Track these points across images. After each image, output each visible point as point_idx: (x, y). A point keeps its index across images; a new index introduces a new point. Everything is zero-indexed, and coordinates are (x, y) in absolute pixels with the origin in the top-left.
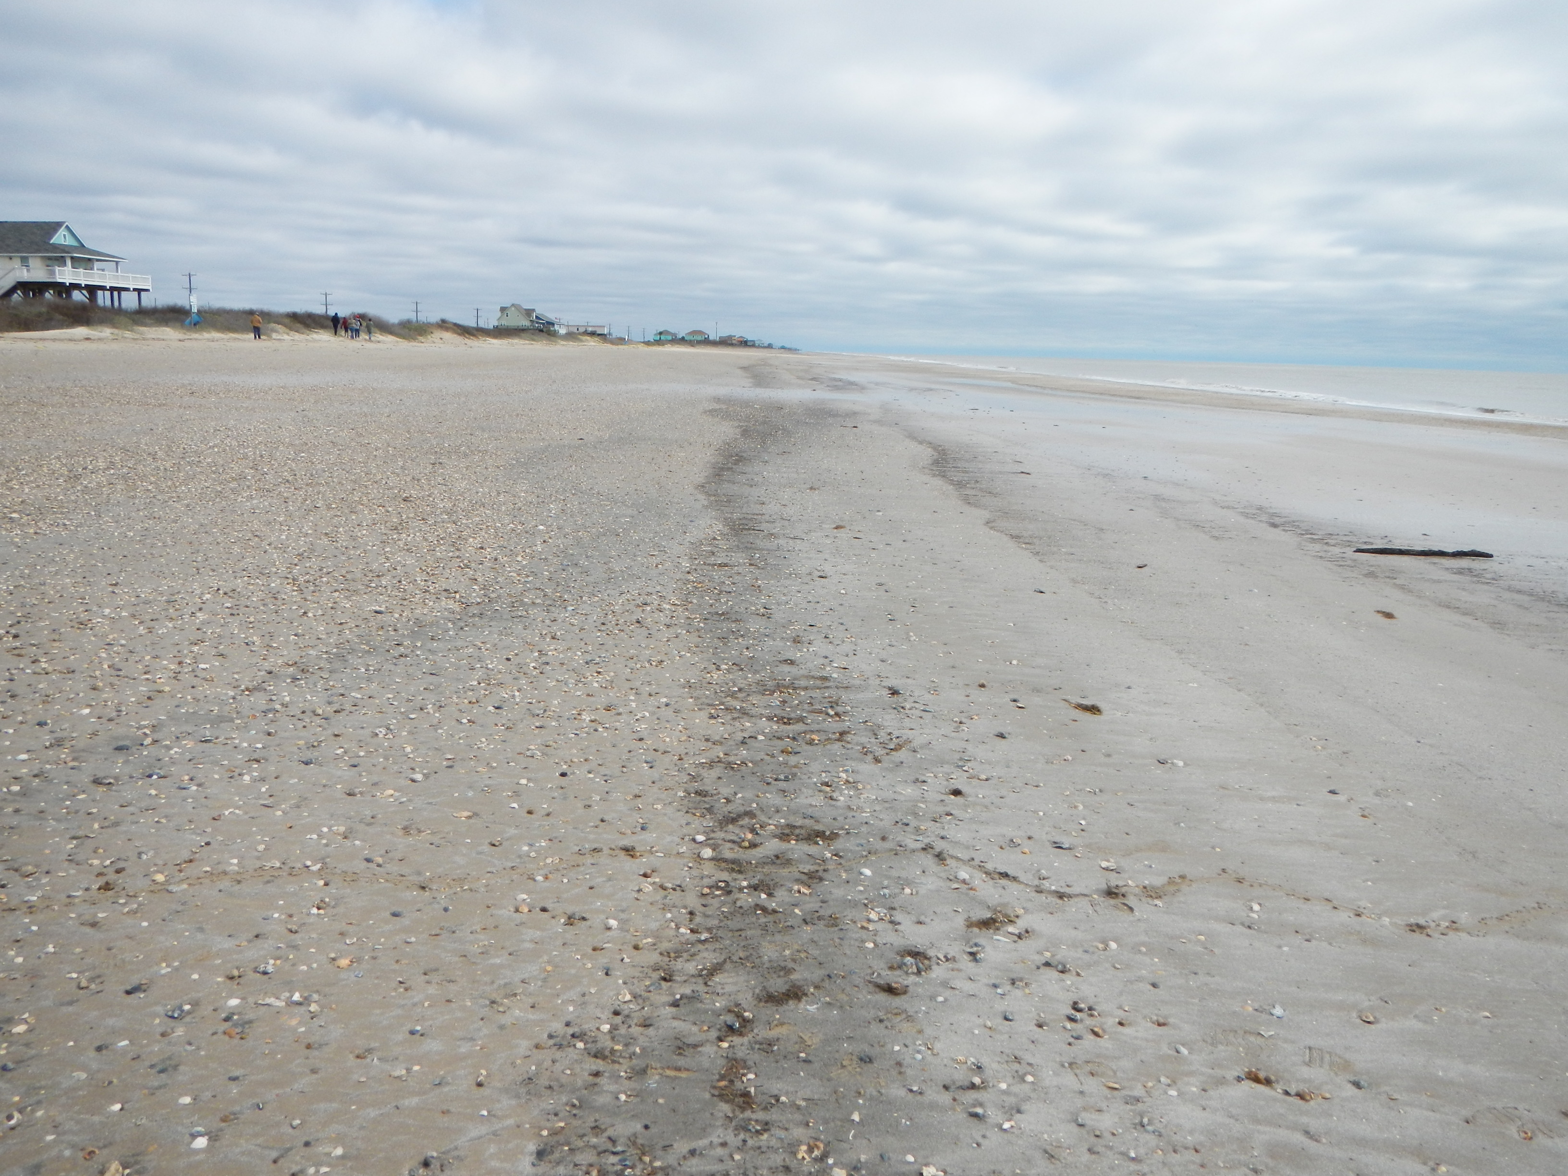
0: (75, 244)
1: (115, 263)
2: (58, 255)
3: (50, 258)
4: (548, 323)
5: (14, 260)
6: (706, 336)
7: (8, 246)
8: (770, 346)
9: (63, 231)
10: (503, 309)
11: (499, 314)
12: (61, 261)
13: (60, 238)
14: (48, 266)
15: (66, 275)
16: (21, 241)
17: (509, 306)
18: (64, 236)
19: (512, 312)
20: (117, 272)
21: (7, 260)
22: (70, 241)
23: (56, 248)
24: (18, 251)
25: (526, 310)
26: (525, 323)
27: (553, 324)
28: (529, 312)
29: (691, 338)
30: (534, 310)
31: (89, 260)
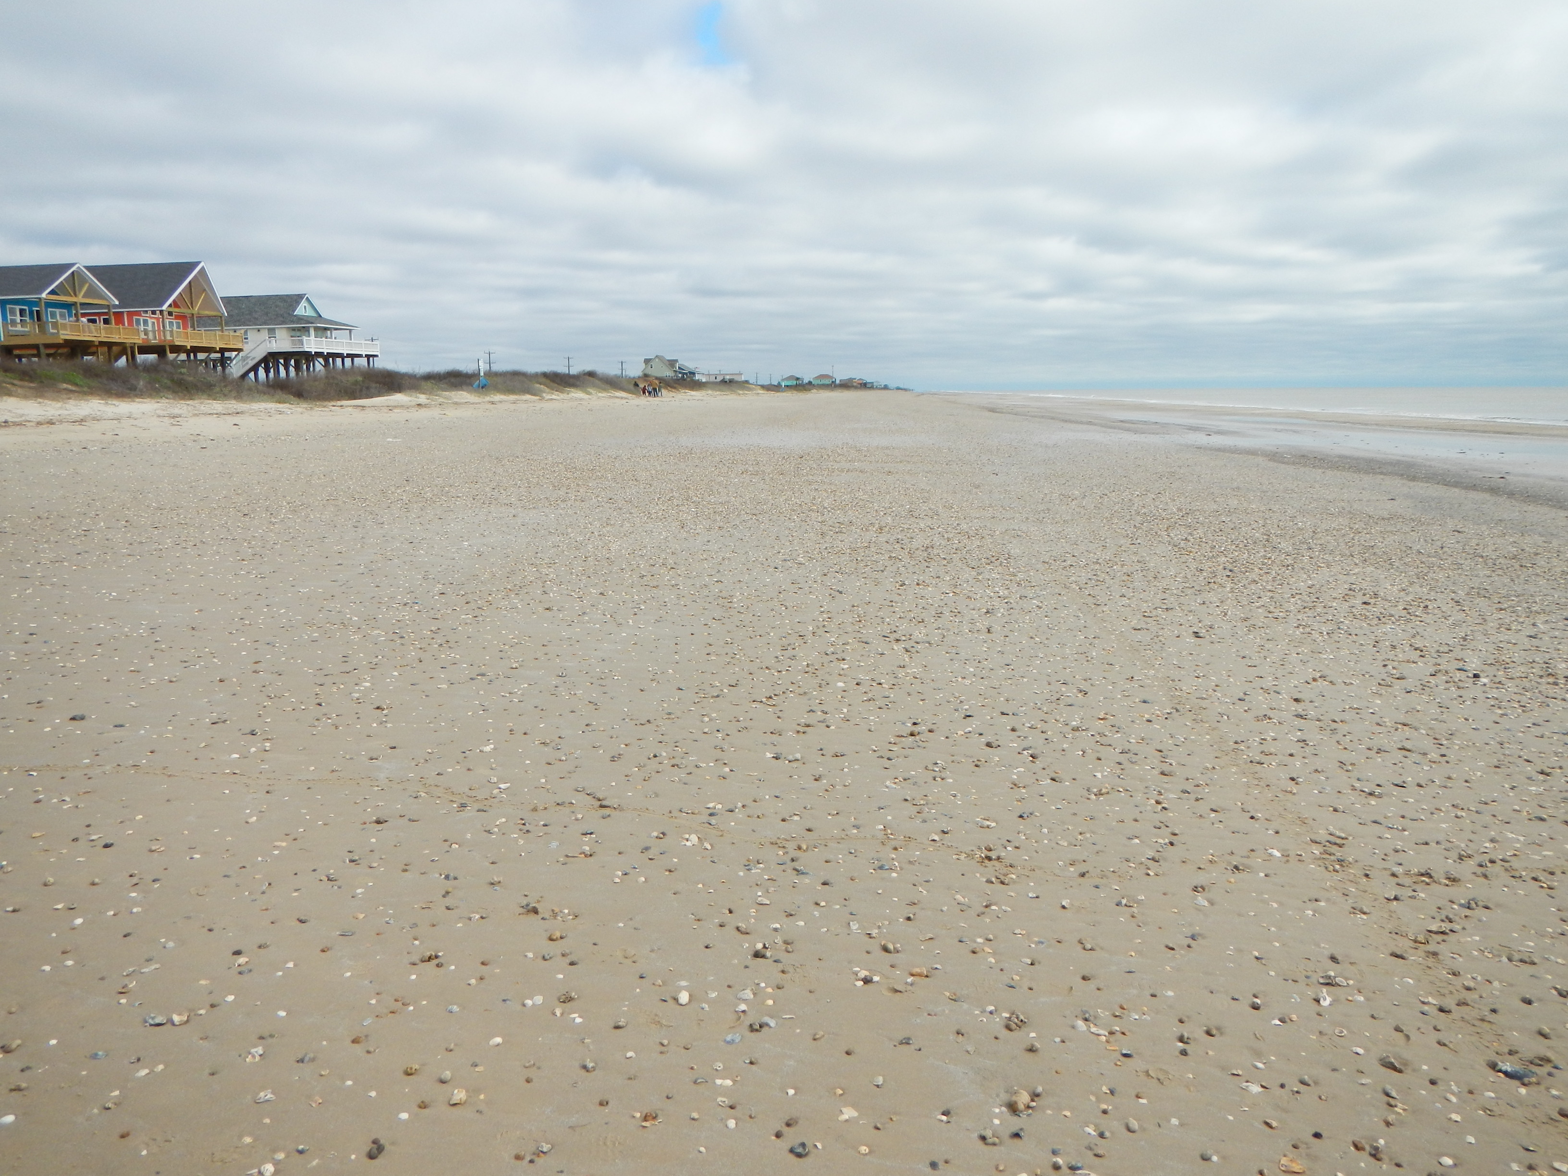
0: (313, 314)
1: (348, 331)
2: (301, 327)
3: (294, 329)
4: (690, 373)
5: (262, 331)
7: (256, 319)
9: (304, 303)
10: (647, 361)
11: (644, 365)
12: (306, 330)
13: (302, 310)
14: (292, 337)
15: (312, 344)
16: (267, 314)
17: (653, 358)
18: (305, 307)
19: (656, 363)
20: (351, 339)
21: (256, 331)
22: (310, 313)
23: (300, 319)
24: (265, 324)
25: (669, 361)
26: (668, 373)
27: (694, 374)
28: (672, 363)
30: (676, 361)
31: (326, 329)
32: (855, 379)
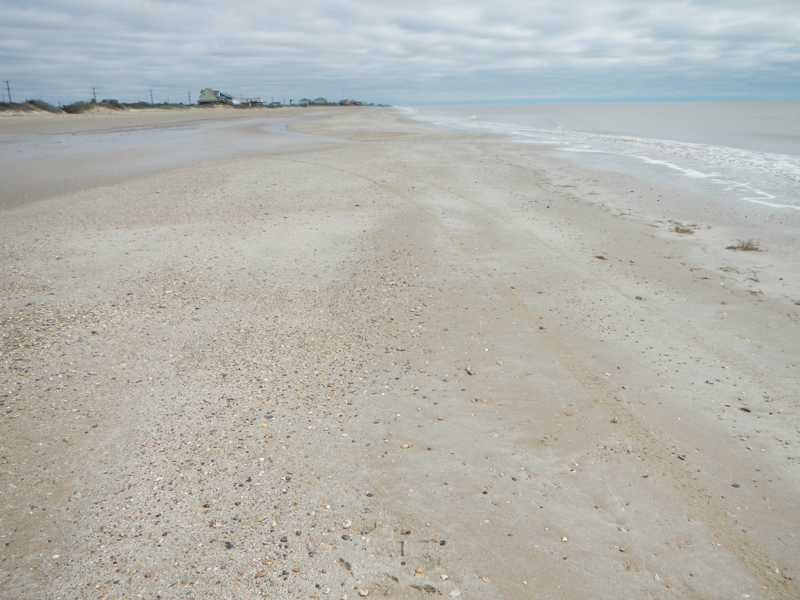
4: (228, 98)
6: (325, 101)
8: (372, 104)
10: (202, 92)
11: (200, 94)
17: (205, 90)
19: (206, 93)
25: (214, 91)
26: (214, 98)
27: (231, 98)
28: (216, 93)
29: (317, 102)
30: (218, 91)
32: (348, 100)
